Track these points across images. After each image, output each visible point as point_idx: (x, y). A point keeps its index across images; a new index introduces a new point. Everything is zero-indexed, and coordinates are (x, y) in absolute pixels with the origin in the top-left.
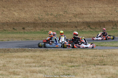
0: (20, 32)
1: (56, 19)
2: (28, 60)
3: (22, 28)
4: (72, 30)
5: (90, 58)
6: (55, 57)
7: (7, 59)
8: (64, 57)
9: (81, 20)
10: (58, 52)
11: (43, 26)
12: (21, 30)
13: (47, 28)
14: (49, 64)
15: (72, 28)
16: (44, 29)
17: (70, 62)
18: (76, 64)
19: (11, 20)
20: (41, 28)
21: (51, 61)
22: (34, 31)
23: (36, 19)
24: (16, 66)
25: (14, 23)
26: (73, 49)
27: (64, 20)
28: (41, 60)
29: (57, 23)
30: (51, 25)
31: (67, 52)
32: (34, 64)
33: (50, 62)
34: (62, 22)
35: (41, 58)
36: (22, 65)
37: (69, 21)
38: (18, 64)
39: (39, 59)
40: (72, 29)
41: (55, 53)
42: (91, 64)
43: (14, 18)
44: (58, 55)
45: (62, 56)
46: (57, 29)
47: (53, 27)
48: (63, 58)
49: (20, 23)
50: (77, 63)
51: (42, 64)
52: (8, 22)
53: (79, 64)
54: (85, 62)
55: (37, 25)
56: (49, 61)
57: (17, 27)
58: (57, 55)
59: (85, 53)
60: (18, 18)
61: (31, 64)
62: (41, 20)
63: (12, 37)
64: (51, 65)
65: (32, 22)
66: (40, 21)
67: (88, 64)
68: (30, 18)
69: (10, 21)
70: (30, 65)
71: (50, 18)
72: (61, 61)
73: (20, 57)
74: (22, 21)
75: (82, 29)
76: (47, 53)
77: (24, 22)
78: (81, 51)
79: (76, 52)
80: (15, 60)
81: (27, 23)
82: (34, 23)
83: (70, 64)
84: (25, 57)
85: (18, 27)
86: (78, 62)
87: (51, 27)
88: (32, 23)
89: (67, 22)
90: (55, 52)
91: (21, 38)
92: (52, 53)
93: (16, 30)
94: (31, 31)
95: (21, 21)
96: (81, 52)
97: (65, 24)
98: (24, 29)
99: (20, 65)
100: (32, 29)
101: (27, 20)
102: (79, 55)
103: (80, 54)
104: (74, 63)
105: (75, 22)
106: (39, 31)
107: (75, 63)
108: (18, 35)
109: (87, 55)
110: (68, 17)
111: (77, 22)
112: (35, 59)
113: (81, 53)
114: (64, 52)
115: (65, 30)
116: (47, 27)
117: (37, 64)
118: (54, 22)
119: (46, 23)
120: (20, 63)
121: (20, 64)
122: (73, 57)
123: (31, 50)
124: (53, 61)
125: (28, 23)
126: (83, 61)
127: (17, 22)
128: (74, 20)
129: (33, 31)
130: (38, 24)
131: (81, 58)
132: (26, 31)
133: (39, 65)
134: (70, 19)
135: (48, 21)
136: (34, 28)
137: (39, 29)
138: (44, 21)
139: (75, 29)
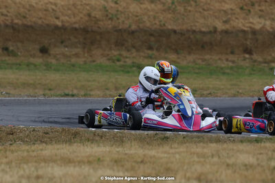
0: (28, 65)
1: (170, 16)
3: (37, 47)
4: (233, 62)
7: (25, 166)
8: (246, 165)
9: (268, 23)
10: (213, 145)
11: (120, 44)
12: (34, 56)
13: (134, 50)
15: (232, 53)
16: (124, 53)
20: (111, 49)
22: (85, 63)
23: (93, 15)
25: (6, 25)
27: (201, 23)
29: (175, 32)
30: (152, 39)
34: (194, 32)
37: (220, 26)
40: (231, 57)
41: (205, 150)
43: (6, 7)
44: (219, 157)
46: (173, 56)
47: (158, 50)
49: (31, 26)
55: (98, 37)
57: (19, 44)
58: (216, 159)
60: (22, 10)
62: (111, 19)
65: (77, 26)
66: (109, 25)
68: (69, 9)
71: (149, 15)
74: (40, 22)
75: (270, 58)
77: (48, 25)
81: (57, 27)
82: (85, 31)
85: (22, 42)
87: (150, 48)
88: (76, 29)
89: (212, 29)
90: (204, 148)
91: (34, 86)
92: (193, 150)
93: (13, 54)
94: (74, 60)
95: (34, 19)
97: (206, 39)
98: (44, 51)
100: (77, 55)
101: (57, 18)
105: (244, 31)
106: (102, 61)
108: (24, 76)
110: (220, 11)
111: (254, 32)
114: (235, 148)
115: (203, 60)
116: (134, 47)
119: (133, 32)
125: (64, 28)
127: (20, 22)
128: (240, 25)
129: (81, 61)
130: (101, 34)
132: (54, 61)
134: (224, 19)
135: (141, 25)
136: (84, 48)
137: (102, 54)
138: (123, 22)
139: (245, 59)
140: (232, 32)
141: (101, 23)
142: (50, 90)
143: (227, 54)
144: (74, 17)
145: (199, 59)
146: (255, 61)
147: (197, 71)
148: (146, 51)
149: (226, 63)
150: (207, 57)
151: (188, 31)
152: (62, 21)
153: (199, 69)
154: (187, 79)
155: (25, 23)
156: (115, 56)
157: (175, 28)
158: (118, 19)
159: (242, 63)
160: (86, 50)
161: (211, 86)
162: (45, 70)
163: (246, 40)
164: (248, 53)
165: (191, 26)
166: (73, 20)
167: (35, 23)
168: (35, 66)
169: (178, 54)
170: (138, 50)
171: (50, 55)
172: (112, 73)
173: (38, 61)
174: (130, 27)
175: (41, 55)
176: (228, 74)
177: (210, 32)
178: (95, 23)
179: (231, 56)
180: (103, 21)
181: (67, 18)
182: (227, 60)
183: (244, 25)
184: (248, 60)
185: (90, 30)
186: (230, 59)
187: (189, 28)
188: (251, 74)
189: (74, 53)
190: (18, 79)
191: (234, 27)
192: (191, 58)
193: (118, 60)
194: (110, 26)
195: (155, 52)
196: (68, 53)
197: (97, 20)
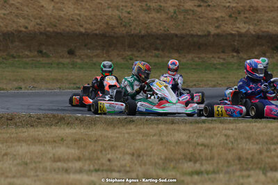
0: (58, 64)
1: (172, 23)
2: (61, 151)
3: (66, 50)
4: (224, 59)
5: (254, 147)
6: (145, 144)
9: (251, 27)
11: (132, 46)
12: (62, 57)
13: (143, 51)
14: (125, 166)
15: (223, 52)
16: (136, 54)
17: (190, 160)
18: (207, 167)
19: (31, 26)
20: (125, 50)
21: (133, 154)
23: (110, 23)
24: (21, 168)
25: (41, 33)
26: (210, 118)
27: (198, 29)
28: (101, 151)
29: (176, 35)
30: (158, 41)
31: (188, 127)
32: (78, 165)
33: (128, 157)
34: (192, 35)
35: (102, 146)
36: (41, 166)
37: (213, 30)
38: (28, 161)
39: (96, 148)
40: (222, 56)
42: (255, 166)
43: (40, 18)
45: (168, 141)
46: (176, 55)
47: (163, 50)
48: (172, 148)
49: (60, 33)
50: (213, 164)
51: (102, 165)
52: (23, 29)
53: (215, 165)
54: (237, 162)
55: (115, 41)
56: (127, 153)
57: (51, 48)
59: (241, 132)
60: (53, 20)
61: (70, 164)
62: (125, 26)
63: (33, 79)
64: (130, 167)
65: (97, 32)
66: (122, 31)
67: (245, 166)
68: (91, 19)
69: (29, 28)
70: (65, 166)
71: (155, 22)
72: (163, 157)
73: (39, 141)
74: (67, 29)
75: (253, 55)
76: (125, 131)
77: (74, 32)
78: (231, 126)
79: (214, 128)
80: (22, 149)
81: (81, 34)
82: (104, 36)
83: (188, 166)
84: (55, 141)
85: (53, 46)
86: (215, 161)
87: (157, 49)
88: (96, 35)
89: (206, 33)
93: (47, 56)
94: (95, 60)
95: (63, 27)
96: (232, 130)
97: (202, 41)
98: (71, 53)
99: (34, 165)
100: (97, 56)
101: (81, 26)
102: (223, 139)
103: (226, 135)
104: (202, 164)
105: (231, 34)
106: (118, 60)
107: (204, 162)
108: (54, 73)
109: (248, 138)
110: (213, 18)
111: (240, 35)
112: (85, 147)
113: (230, 132)
115: (200, 58)
116: (143, 48)
117: (88, 162)
118: (166, 35)
119: (143, 37)
120: (37, 160)
121: (35, 162)
122: (203, 145)
123: (81, 121)
124: (139, 156)
125: (86, 34)
126: (230, 156)
127: (51, 30)
128: (229, 30)
129: (101, 60)
130: (117, 38)
131: (226, 149)
132: (79, 61)
133: (92, 167)
134: (216, 25)
135: (149, 31)
136: (103, 50)
137: (118, 55)
138: (135, 29)
139: (233, 57)
140: (222, 36)
141: (117, 29)
142: (74, 84)
143: (218, 53)
144: (95, 25)
145: (196, 57)
146: (241, 58)
147: (194, 67)
148: (154, 52)
149: (218, 60)
150: (203, 55)
151: (187, 35)
152: (86, 29)
153: (196, 65)
154: (186, 73)
155: (56, 30)
156: (128, 56)
157: (176, 32)
158: (130, 26)
159: (231, 60)
160: (105, 51)
161: (205, 79)
162: (72, 68)
163: (234, 41)
164: (236, 52)
165: (190, 31)
166: (94, 27)
167: (63, 30)
168: (64, 64)
169: (179, 53)
170: (146, 51)
171: (76, 56)
172: (126, 70)
173: (66, 61)
174: (140, 32)
175: (68, 56)
176: (219, 69)
177: (205, 36)
178: (113, 30)
179: (223, 54)
180: (118, 27)
181: (89, 26)
182: (219, 58)
183: (232, 30)
184: (235, 58)
185: (107, 35)
186: (221, 57)
187: (188, 33)
188: (238, 69)
189: (95, 54)
190: (48, 76)
191: (224, 31)
192: (190, 56)
193: (131, 59)
194: (125, 32)
195: (160, 52)
196: (91, 55)
197: (113, 28)
